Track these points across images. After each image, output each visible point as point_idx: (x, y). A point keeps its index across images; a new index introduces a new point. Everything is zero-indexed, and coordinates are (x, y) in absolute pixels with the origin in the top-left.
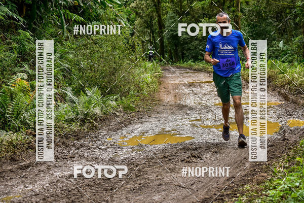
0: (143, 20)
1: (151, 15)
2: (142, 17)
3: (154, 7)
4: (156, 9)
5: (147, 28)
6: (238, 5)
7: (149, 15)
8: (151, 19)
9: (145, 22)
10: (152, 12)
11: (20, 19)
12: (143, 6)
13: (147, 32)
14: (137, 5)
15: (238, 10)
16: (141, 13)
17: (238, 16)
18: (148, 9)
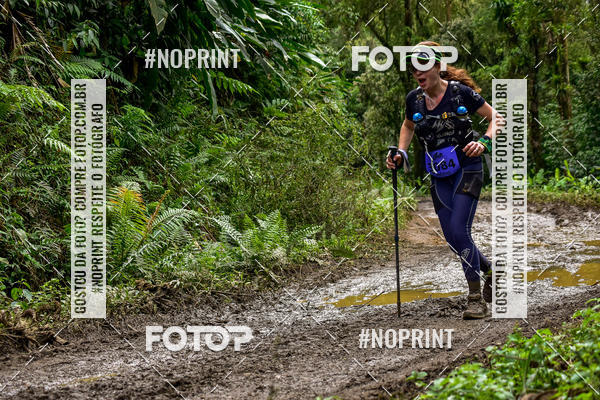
0: (380, 109)
1: (395, 99)
2: (377, 105)
3: (401, 83)
4: (406, 86)
5: (388, 124)
6: (564, 70)
7: (391, 99)
8: (396, 107)
9: (385, 113)
10: (398, 92)
11: (126, 82)
12: (380, 82)
13: (388, 133)
14: (367, 80)
15: (565, 80)
16: (375, 96)
17: (565, 92)
18: (389, 87)
